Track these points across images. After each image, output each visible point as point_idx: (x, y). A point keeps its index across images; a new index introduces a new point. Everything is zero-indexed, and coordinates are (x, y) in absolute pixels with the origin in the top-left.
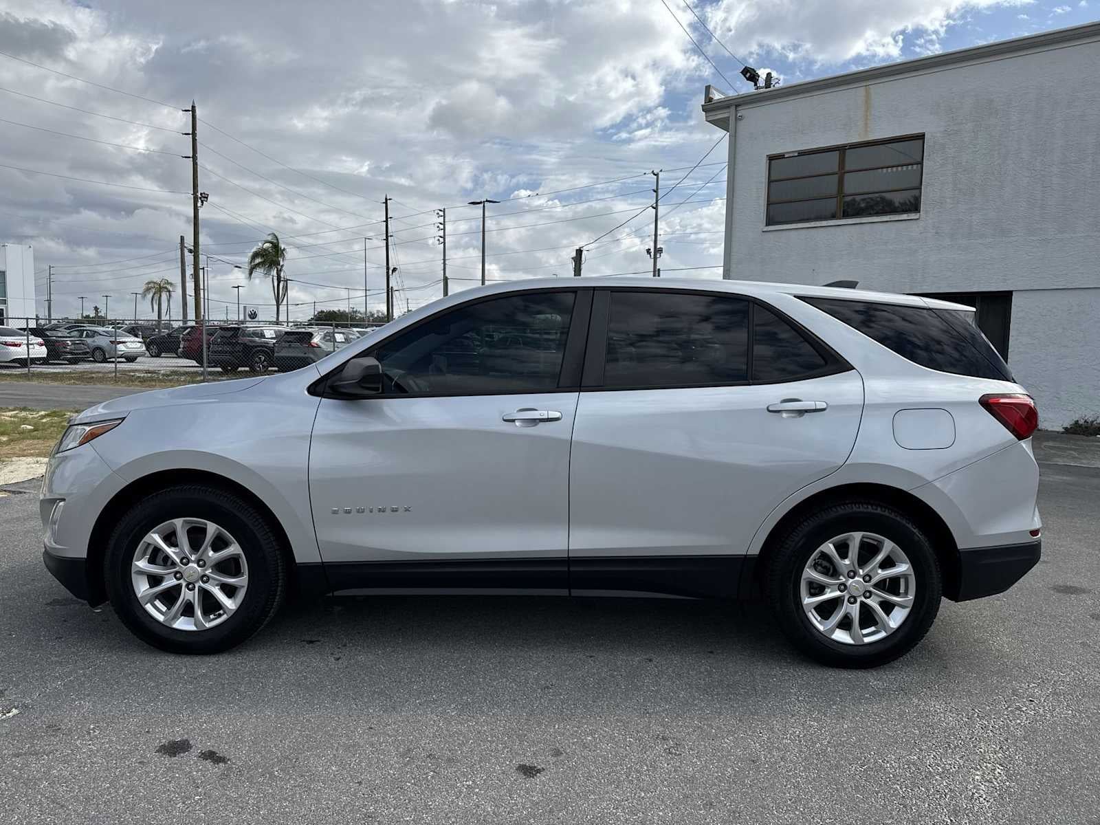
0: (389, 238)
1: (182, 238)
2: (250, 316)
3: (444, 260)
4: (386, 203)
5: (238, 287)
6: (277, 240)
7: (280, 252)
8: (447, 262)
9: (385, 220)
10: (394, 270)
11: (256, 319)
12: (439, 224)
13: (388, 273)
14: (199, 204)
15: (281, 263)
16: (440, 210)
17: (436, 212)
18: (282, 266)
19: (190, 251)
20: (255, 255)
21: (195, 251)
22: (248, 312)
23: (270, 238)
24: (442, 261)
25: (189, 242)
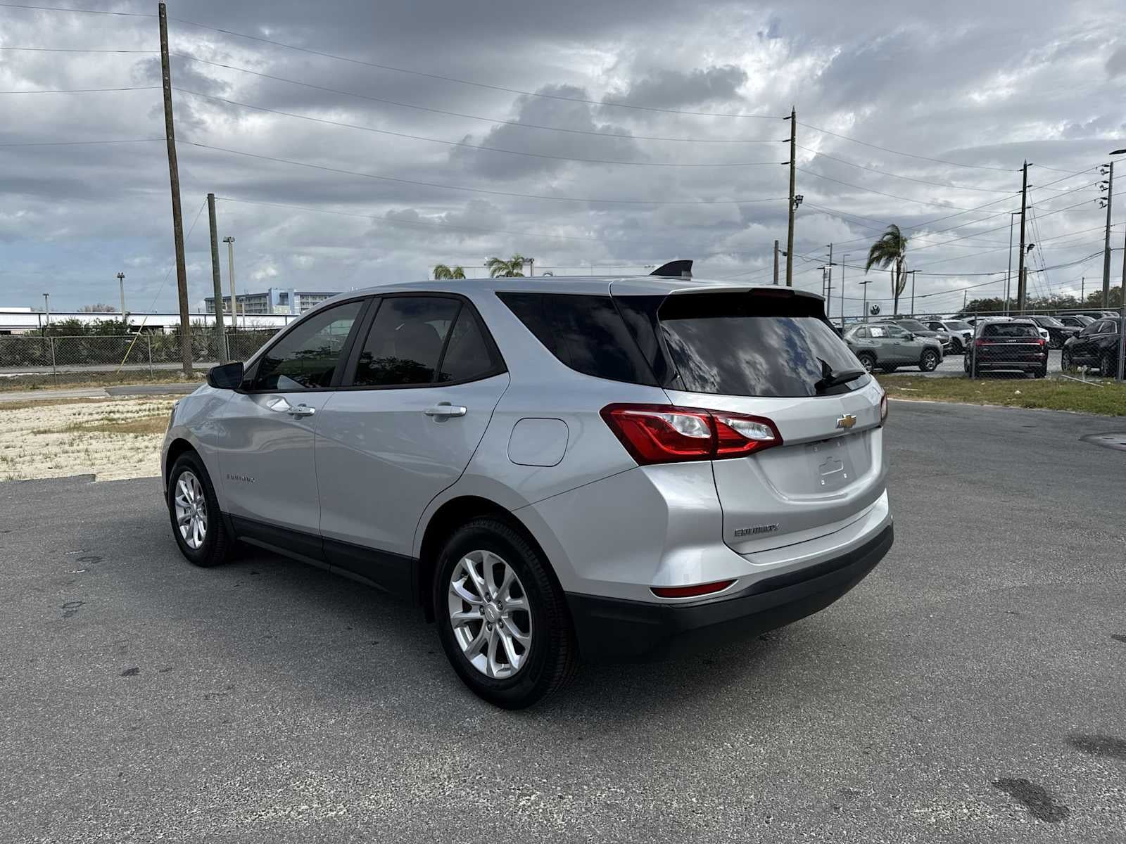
0: (1027, 210)
1: (777, 242)
2: (872, 312)
3: (1108, 226)
4: (1025, 170)
5: (865, 283)
6: (898, 231)
7: (901, 242)
8: (1112, 229)
9: (1022, 189)
10: (1031, 247)
11: (879, 314)
12: (1103, 184)
13: (1022, 252)
14: (794, 207)
15: (902, 255)
16: (1106, 166)
17: (1101, 168)
18: (904, 256)
19: (785, 254)
20: (875, 249)
21: (789, 254)
22: (870, 308)
23: (889, 230)
24: (1105, 229)
25: (783, 247)
